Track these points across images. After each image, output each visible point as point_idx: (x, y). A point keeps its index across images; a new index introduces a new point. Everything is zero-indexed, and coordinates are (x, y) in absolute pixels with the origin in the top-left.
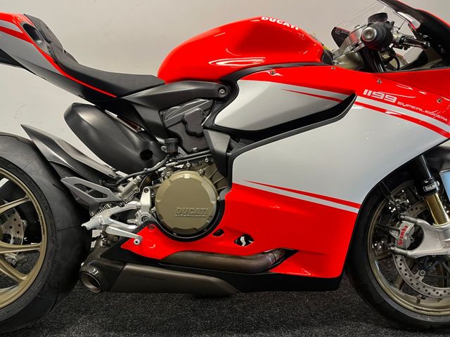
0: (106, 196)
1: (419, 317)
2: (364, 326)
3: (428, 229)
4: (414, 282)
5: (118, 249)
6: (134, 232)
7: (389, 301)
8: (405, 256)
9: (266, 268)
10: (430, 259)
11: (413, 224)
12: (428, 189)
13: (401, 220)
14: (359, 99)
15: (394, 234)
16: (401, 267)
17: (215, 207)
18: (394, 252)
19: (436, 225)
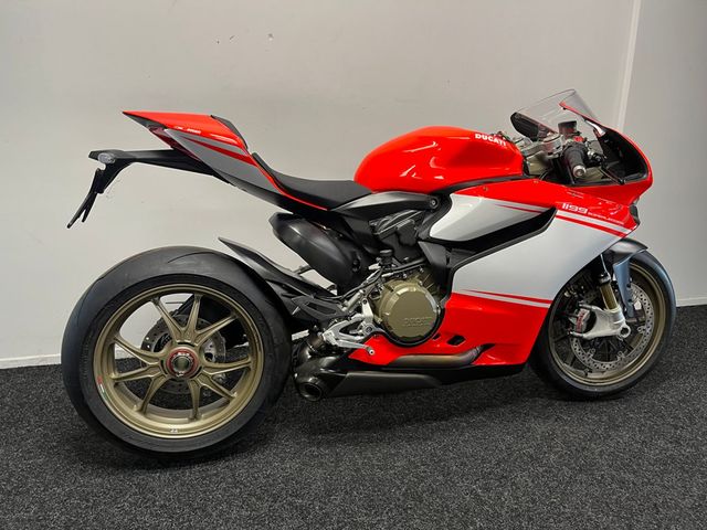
1: (588, 389)
2: (540, 402)
3: (601, 314)
4: (586, 359)
5: (346, 359)
6: (362, 342)
7: (564, 377)
8: (581, 338)
9: (469, 362)
10: (600, 339)
11: (589, 311)
12: (603, 281)
13: (579, 308)
14: (559, 213)
15: (573, 320)
16: (576, 348)
17: (436, 316)
18: (573, 336)
19: (608, 311)
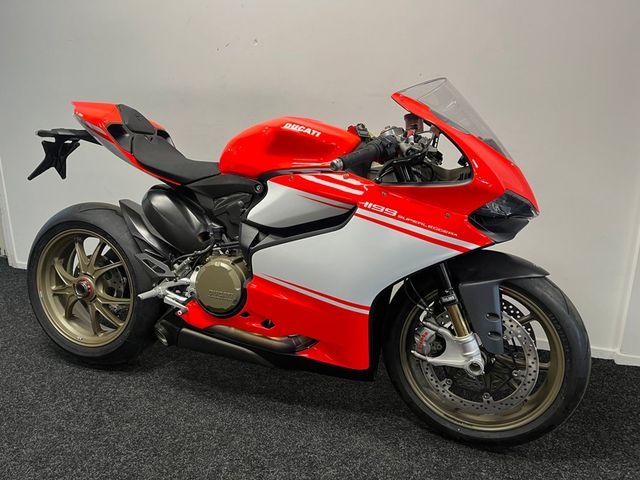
0: (164, 272)
3: (450, 339)
6: (184, 303)
8: (426, 361)
9: (293, 350)
11: (434, 332)
13: (421, 326)
17: (240, 294)
18: (415, 356)
19: (458, 337)
